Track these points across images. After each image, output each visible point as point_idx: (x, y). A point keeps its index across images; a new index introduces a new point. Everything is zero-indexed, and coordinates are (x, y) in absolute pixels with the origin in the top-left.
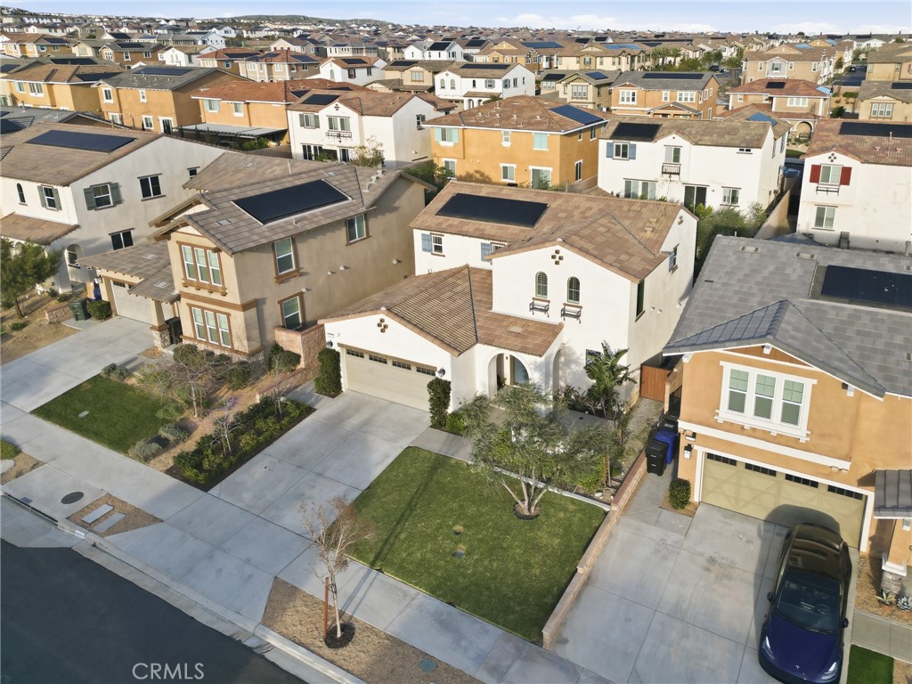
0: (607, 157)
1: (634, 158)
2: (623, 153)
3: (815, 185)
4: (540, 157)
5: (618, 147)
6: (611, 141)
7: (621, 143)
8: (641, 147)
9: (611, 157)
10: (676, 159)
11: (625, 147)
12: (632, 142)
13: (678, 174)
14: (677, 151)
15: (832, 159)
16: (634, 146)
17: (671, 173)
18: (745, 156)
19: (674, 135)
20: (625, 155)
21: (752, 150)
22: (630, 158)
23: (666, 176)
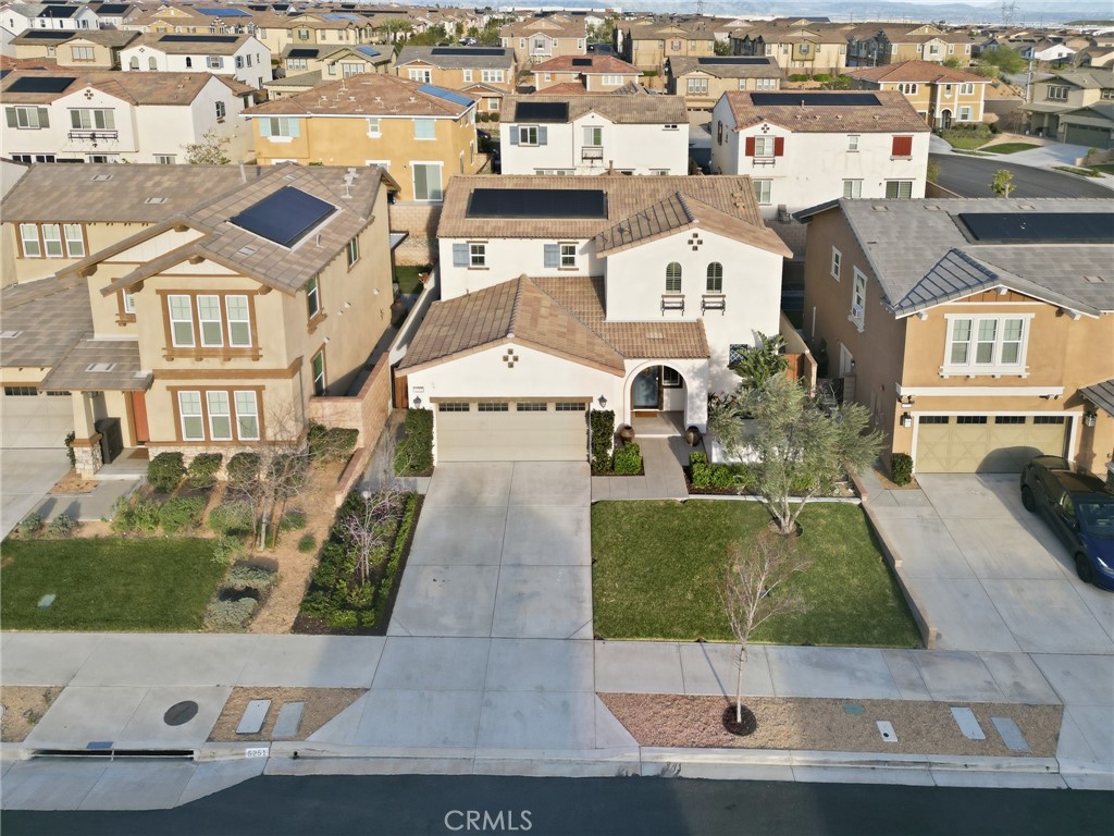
0: (512, 143)
1: (546, 144)
2: (531, 138)
3: (751, 158)
4: (425, 149)
5: (524, 131)
6: (515, 125)
7: (528, 126)
8: (553, 129)
9: (517, 143)
10: (597, 141)
11: (533, 131)
12: (542, 125)
13: (601, 158)
14: (597, 132)
15: (765, 129)
16: (545, 130)
17: (592, 158)
18: (671, 133)
19: (593, 114)
20: (533, 140)
21: (679, 126)
22: (540, 144)
23: (588, 162)
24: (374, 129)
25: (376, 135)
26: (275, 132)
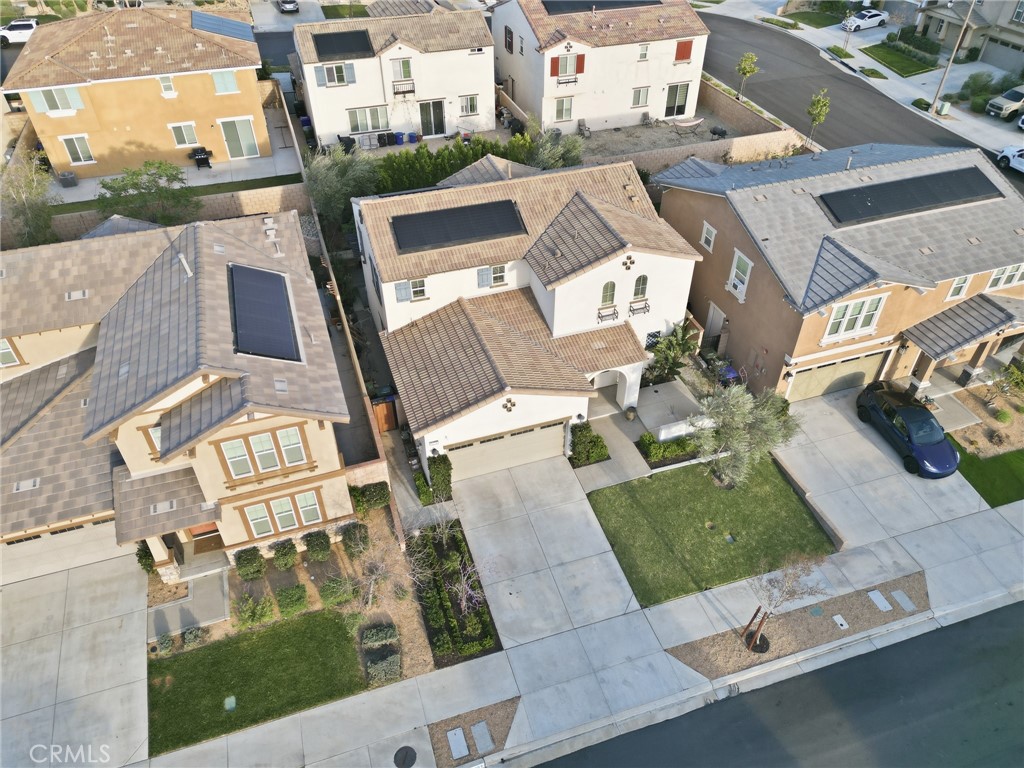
0: (319, 85)
1: (354, 82)
2: (340, 76)
3: (555, 78)
4: (230, 104)
5: (330, 70)
6: (320, 64)
7: (333, 64)
8: (361, 66)
9: (324, 85)
10: (407, 73)
11: (339, 70)
12: (347, 62)
13: (413, 91)
14: (406, 64)
15: (568, 48)
16: (352, 65)
17: (404, 93)
18: (478, 57)
19: (399, 45)
20: (341, 79)
21: (484, 49)
22: (349, 82)
23: (400, 97)
24: (168, 88)
25: (172, 95)
26: (53, 105)
